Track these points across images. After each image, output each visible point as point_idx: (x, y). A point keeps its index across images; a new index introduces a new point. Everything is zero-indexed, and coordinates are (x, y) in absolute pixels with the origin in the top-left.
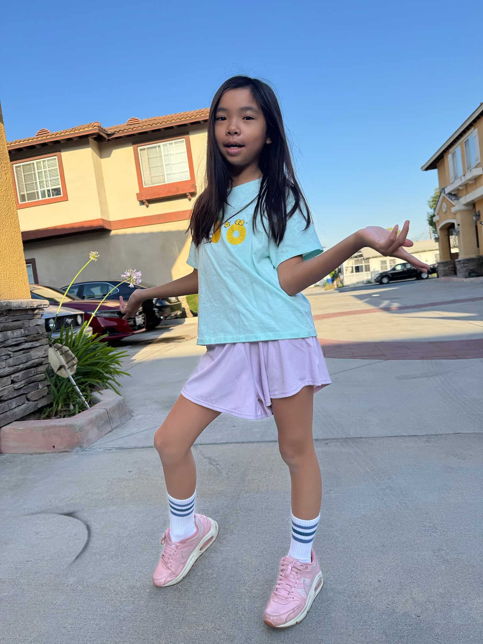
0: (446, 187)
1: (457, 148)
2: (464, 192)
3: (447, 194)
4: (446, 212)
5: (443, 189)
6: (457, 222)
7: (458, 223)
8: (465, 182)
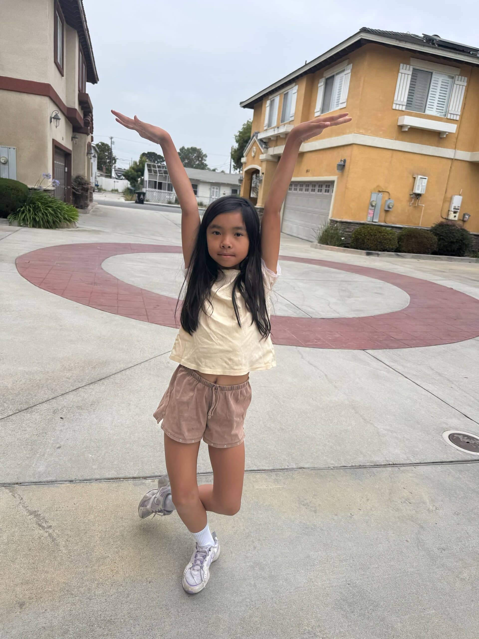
0: (259, 132)
1: (275, 98)
2: (274, 143)
3: (258, 140)
4: (254, 157)
5: (257, 133)
6: (262, 169)
7: (263, 172)
8: (276, 134)
